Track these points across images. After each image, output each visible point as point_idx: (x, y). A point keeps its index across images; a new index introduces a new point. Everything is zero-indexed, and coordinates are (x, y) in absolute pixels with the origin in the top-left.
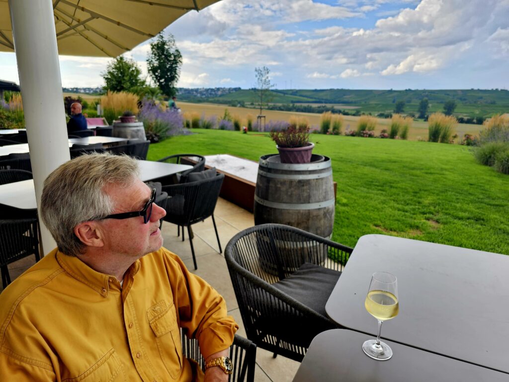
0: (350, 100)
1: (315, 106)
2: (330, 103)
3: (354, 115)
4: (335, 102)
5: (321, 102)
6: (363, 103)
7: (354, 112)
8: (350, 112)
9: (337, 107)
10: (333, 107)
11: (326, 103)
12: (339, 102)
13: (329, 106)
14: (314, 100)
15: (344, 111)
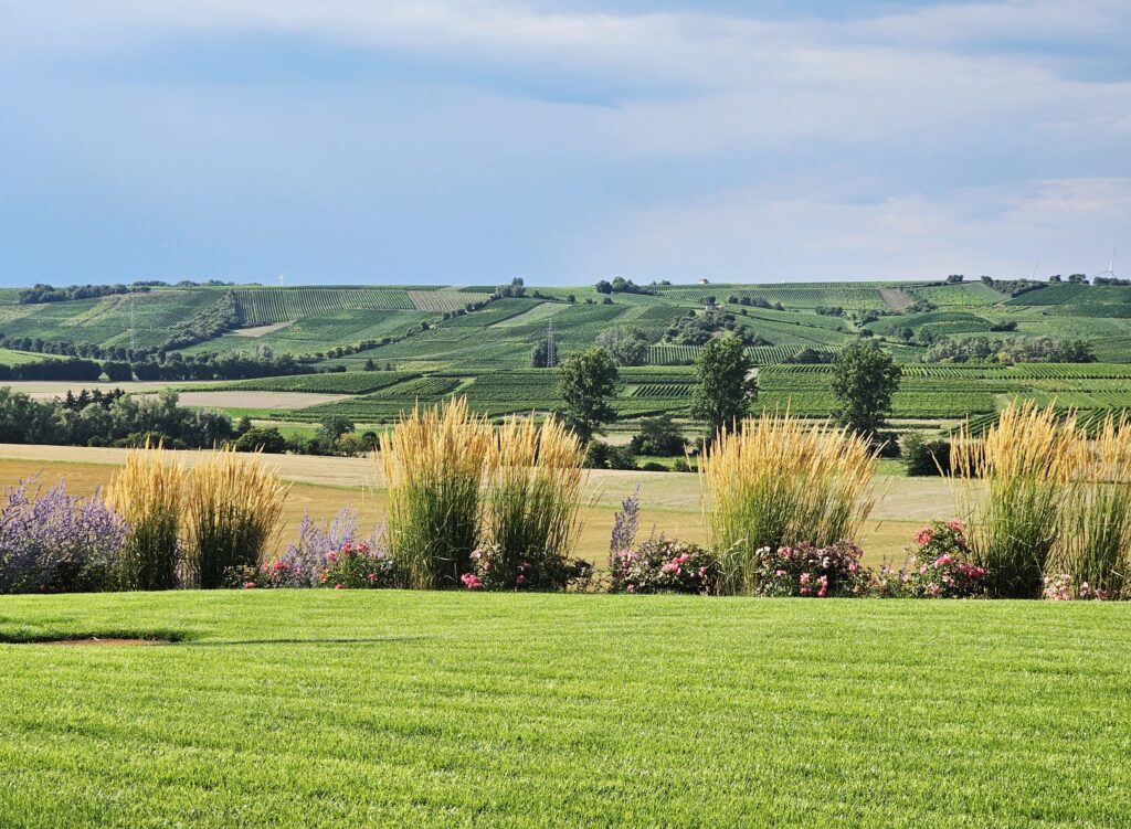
0: (280, 351)
1: (44, 393)
2: (150, 374)
3: (315, 449)
4: (179, 372)
5: (90, 373)
6: (355, 368)
7: (310, 431)
8: (287, 430)
9: (200, 399)
10: (171, 401)
11: (119, 374)
12: (203, 371)
13: (144, 393)
14: (37, 358)
15: (246, 426)
